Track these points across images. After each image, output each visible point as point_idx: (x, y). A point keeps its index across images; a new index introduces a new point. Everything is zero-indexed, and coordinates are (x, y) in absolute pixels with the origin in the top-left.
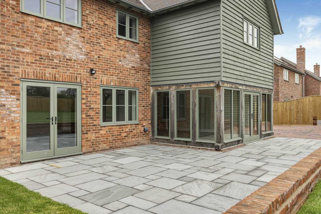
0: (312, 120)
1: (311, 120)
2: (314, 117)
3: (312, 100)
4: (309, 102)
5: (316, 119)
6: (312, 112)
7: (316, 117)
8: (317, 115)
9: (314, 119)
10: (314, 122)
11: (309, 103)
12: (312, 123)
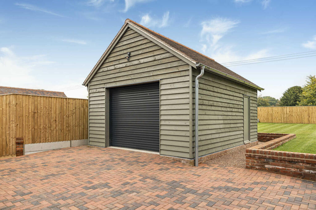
0: (14, 147)
1: (11, 145)
2: (17, 139)
3: (14, 103)
4: (8, 106)
5: (22, 143)
6: (14, 128)
7: (22, 139)
8: (24, 134)
9: (18, 143)
10: (18, 149)
11: (8, 108)
12: (14, 151)
